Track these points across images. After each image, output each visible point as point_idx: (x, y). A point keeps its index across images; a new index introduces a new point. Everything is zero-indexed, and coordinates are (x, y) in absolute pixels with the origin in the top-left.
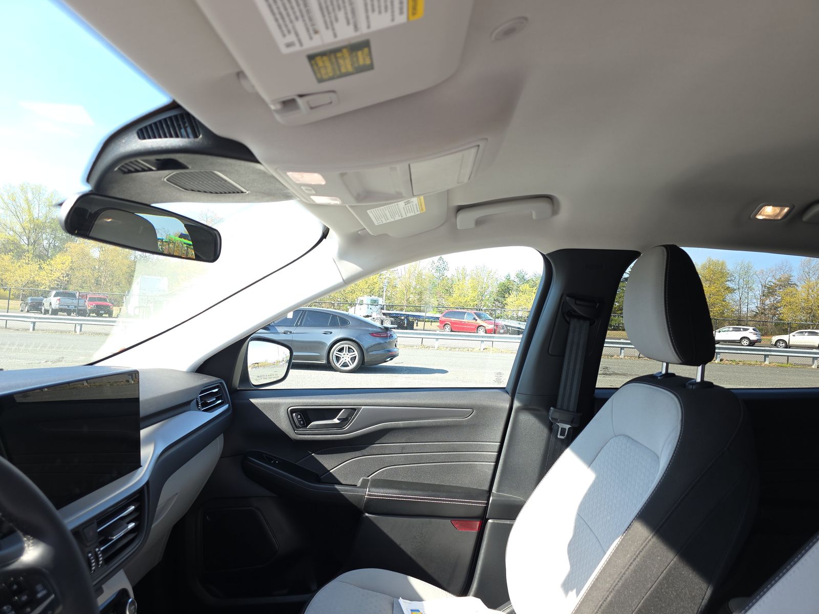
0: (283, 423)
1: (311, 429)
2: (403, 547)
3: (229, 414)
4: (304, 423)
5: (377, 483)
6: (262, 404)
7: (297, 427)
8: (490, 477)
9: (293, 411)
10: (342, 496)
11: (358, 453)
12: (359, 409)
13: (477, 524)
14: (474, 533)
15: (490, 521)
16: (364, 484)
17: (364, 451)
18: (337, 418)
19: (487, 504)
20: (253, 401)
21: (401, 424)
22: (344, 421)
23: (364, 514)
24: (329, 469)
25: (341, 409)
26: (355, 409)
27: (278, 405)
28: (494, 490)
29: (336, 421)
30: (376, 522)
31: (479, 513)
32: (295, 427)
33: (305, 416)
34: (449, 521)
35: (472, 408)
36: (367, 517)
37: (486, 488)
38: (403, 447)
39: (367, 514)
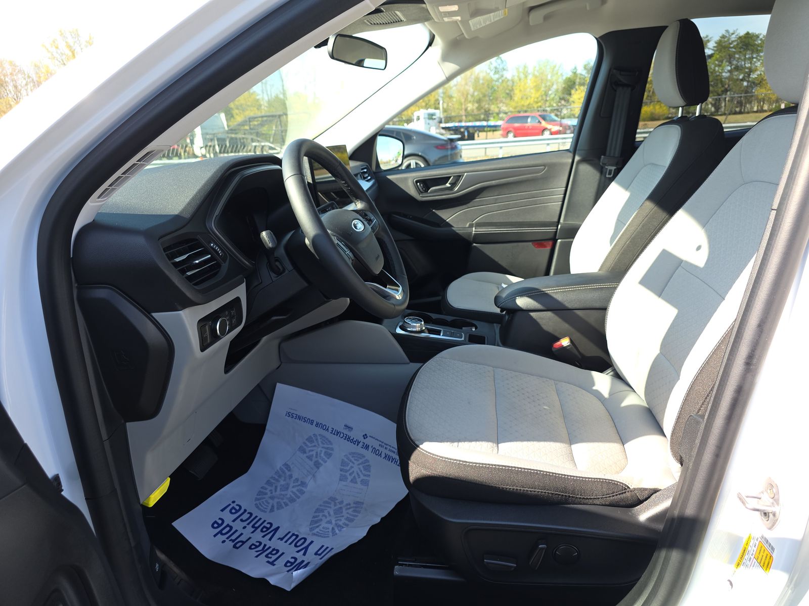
0: (412, 191)
1: (432, 192)
2: (500, 262)
3: (374, 188)
4: (425, 190)
5: (479, 225)
6: (397, 179)
7: (422, 192)
8: (558, 212)
9: (417, 182)
10: (457, 233)
11: (464, 207)
12: (463, 176)
13: (551, 243)
14: (548, 249)
15: (559, 241)
16: (471, 226)
17: (469, 205)
18: (449, 182)
19: (557, 229)
20: (389, 177)
21: (494, 182)
22: (454, 185)
23: (472, 244)
24: (445, 219)
25: (450, 177)
26: (460, 176)
27: (406, 179)
28: (562, 221)
29: (448, 185)
30: (481, 249)
31: (551, 236)
32: (420, 192)
33: (426, 184)
34: (531, 243)
35: (544, 165)
36: (475, 246)
37: (556, 220)
38: (496, 199)
39: (475, 244)
